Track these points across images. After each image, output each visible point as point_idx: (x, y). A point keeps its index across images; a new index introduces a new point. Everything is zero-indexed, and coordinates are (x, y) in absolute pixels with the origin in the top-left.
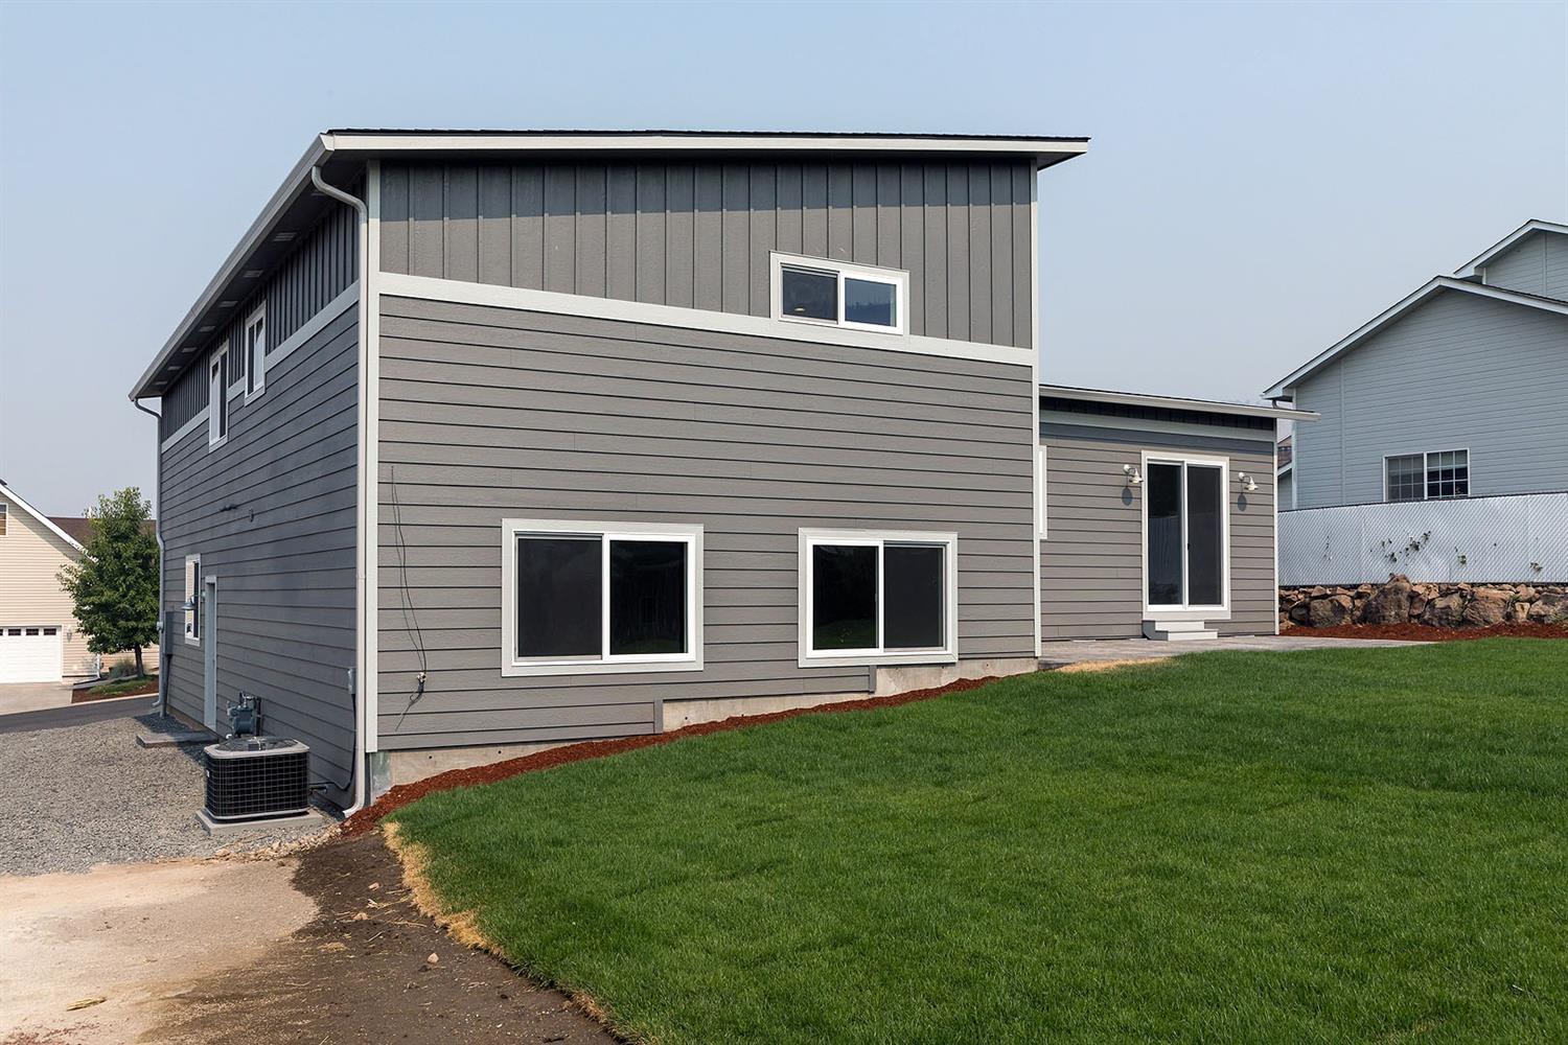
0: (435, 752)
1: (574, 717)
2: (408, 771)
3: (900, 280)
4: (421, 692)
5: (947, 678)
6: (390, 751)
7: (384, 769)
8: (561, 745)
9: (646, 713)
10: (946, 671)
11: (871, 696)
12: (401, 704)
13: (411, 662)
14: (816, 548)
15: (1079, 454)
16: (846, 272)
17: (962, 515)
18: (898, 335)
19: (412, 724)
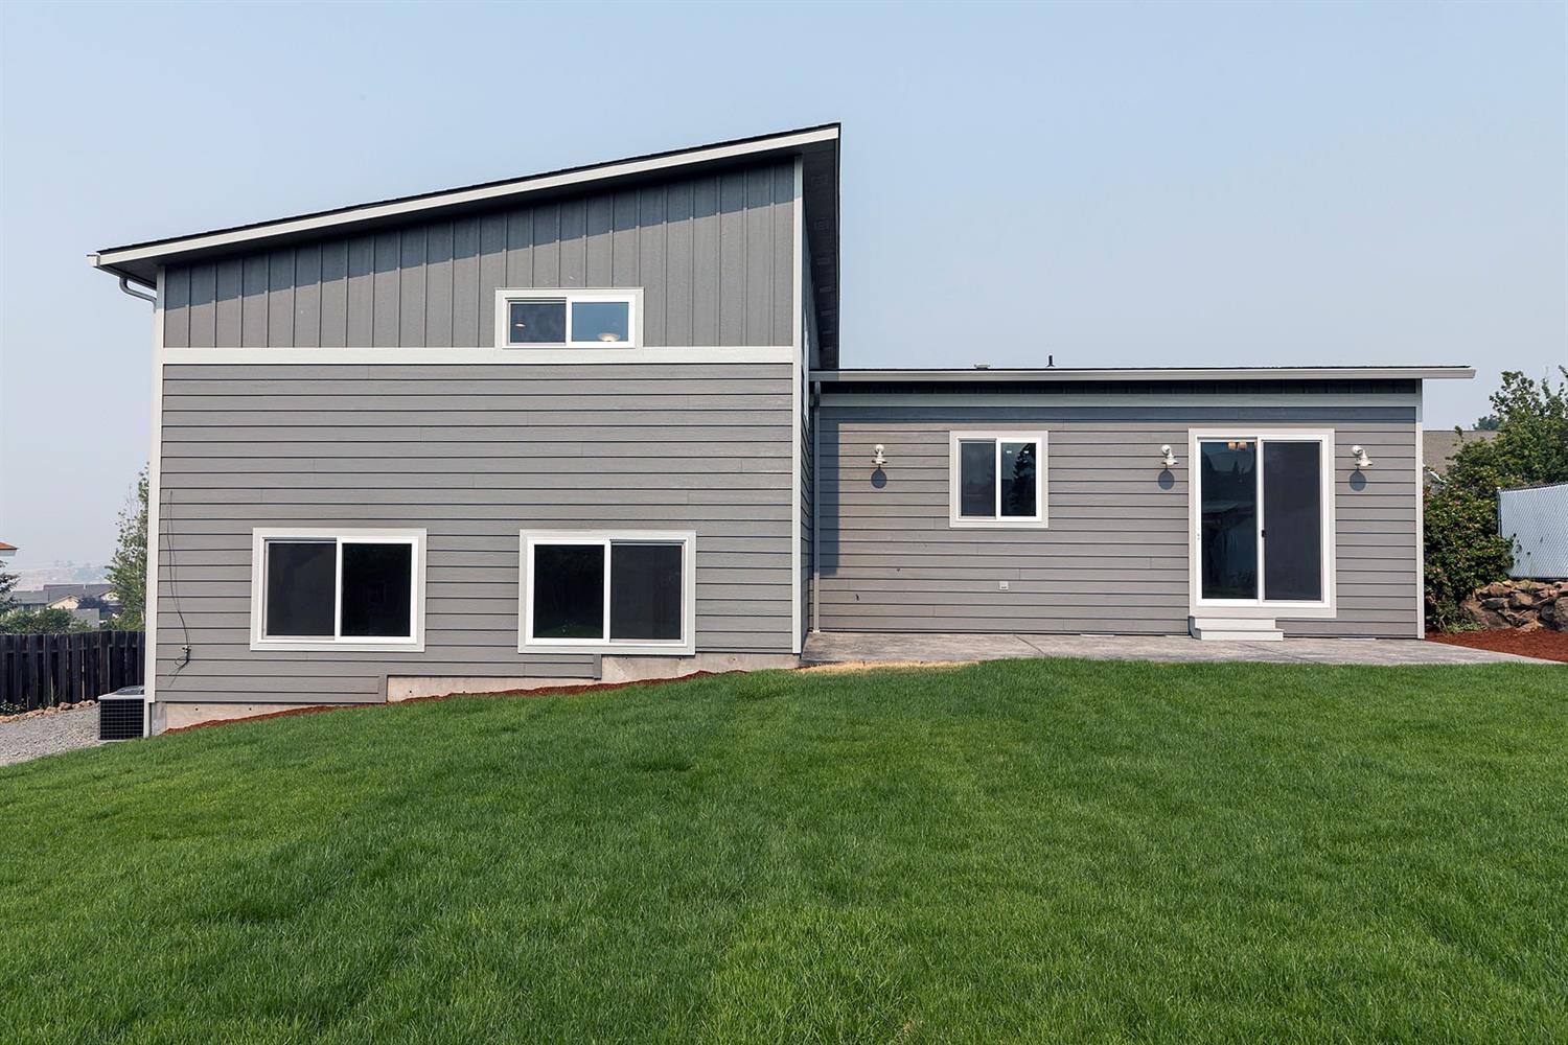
0: (200, 705)
1: (307, 685)
2: (180, 718)
3: (633, 298)
4: (188, 660)
5: (684, 670)
6: (167, 702)
7: (163, 715)
8: (301, 707)
9: (372, 685)
10: (683, 662)
11: (597, 682)
12: (171, 668)
13: (180, 637)
14: (537, 547)
15: (1092, 437)
16: (573, 296)
17: (703, 513)
18: (631, 348)
19: (181, 683)
